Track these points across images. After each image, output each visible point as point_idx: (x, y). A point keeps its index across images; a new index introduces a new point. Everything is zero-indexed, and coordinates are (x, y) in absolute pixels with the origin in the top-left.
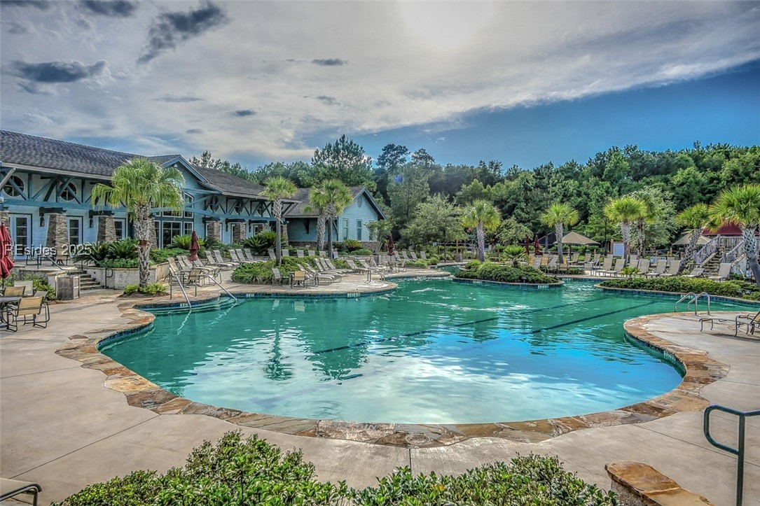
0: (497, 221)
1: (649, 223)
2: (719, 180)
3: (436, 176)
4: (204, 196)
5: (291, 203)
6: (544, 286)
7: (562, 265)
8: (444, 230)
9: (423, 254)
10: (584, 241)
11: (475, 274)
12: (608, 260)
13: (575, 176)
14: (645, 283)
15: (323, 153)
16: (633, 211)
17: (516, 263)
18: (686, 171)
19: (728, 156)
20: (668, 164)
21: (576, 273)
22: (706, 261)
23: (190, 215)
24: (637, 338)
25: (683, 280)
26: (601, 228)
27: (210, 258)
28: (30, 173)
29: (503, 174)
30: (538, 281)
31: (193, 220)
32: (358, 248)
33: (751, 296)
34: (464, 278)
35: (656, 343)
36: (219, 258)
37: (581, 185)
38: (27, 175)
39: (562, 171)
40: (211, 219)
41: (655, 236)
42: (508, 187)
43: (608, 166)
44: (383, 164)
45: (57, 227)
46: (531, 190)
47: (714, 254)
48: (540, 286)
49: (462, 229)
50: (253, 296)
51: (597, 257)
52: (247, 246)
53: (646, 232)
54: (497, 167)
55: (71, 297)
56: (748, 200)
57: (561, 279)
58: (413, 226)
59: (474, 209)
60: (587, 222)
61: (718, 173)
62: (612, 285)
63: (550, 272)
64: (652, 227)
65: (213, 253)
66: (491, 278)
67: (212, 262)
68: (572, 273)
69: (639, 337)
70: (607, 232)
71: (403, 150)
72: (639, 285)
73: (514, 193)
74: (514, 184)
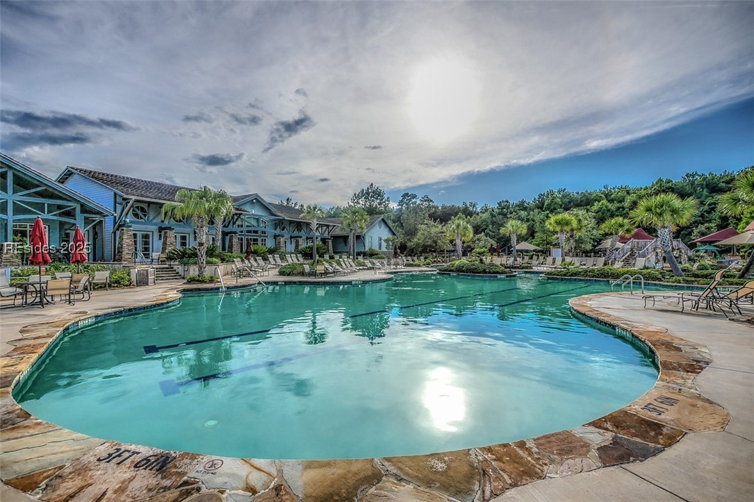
0: (470, 234)
1: (577, 234)
2: (623, 208)
3: (435, 212)
4: (275, 220)
5: (334, 226)
6: (503, 276)
7: (516, 263)
8: (435, 242)
9: (422, 258)
10: (531, 247)
11: (452, 268)
12: (550, 260)
13: (525, 209)
14: (580, 272)
15: (358, 195)
16: (567, 223)
17: (481, 260)
18: (600, 203)
19: (628, 193)
20: (588, 199)
21: (527, 268)
22: (624, 257)
23: (265, 234)
24: (584, 315)
25: (611, 269)
26: (544, 241)
27: (271, 260)
28: (149, 203)
29: (478, 210)
30: (497, 273)
31: (267, 237)
32: (377, 254)
33: (671, 280)
34: (445, 272)
35: (606, 319)
36: (278, 260)
37: (529, 214)
38: (147, 204)
39: (517, 206)
40: (279, 236)
41: (582, 243)
42: (481, 217)
43: (546, 203)
44: (402, 205)
45: (168, 239)
46: (495, 217)
47: (629, 253)
48: (499, 276)
49: (448, 242)
50: (283, 283)
51: (541, 258)
52: (301, 253)
53: (576, 241)
54: (474, 206)
55: (146, 284)
56: (662, 206)
57: (515, 272)
58: (415, 240)
59: (454, 226)
60: (533, 238)
61: (623, 203)
62: (554, 275)
63: (508, 268)
64: (580, 237)
65: (274, 257)
66: (463, 271)
67: (273, 262)
68: (523, 268)
69: (587, 313)
70: (547, 244)
71: (414, 196)
72: (575, 274)
73: (485, 221)
74: (484, 216)
